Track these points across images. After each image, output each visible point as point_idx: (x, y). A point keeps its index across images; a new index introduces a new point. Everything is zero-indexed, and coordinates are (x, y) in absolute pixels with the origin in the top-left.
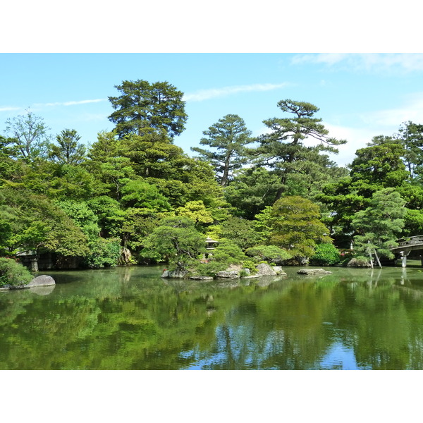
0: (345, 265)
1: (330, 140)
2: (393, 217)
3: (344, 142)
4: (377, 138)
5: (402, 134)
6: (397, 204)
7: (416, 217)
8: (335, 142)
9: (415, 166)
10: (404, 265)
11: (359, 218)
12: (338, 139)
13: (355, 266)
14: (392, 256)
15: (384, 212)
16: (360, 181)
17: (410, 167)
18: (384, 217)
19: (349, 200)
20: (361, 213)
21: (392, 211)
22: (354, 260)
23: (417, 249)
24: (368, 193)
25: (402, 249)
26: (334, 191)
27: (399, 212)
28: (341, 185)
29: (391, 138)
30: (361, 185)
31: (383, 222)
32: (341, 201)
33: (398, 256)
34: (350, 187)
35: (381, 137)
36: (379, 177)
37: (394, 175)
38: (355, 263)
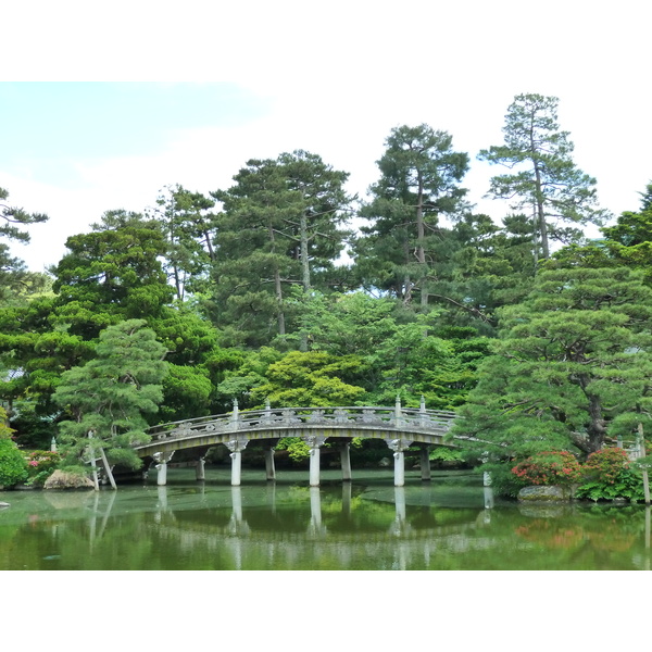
0: (38, 487)
1: (12, 213)
2: (142, 381)
3: (41, 218)
4: (111, 214)
5: (163, 209)
6: (149, 355)
7: (187, 381)
8: (22, 218)
9: (188, 275)
10: (162, 479)
11: (70, 383)
12: (29, 211)
13: (64, 488)
14: (137, 463)
15: (123, 372)
16: (74, 305)
17: (176, 278)
18: (123, 380)
19: (51, 346)
20: (75, 373)
21: (140, 369)
22: (57, 475)
23: (188, 446)
24: (89, 330)
25: (158, 448)
26: (18, 323)
27: (152, 370)
28: (34, 311)
29: (140, 216)
30: (76, 312)
31: (120, 392)
32: (32, 346)
33: (149, 462)
34: (52, 316)
35: (120, 212)
36: (114, 296)
37: (145, 294)
38: (60, 482)
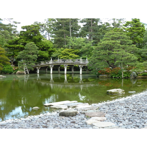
0: (15, 74)
1: (14, 22)
2: (33, 54)
3: (19, 23)
4: (35, 22)
5: (46, 21)
6: (34, 49)
7: (44, 54)
8: (16, 23)
10: (38, 72)
11: (20, 54)
12: (17, 22)
13: (20, 74)
14: (33, 69)
15: (29, 52)
16: (22, 39)
17: (48, 35)
18: (29, 54)
19: (18, 47)
20: (21, 52)
21: (33, 52)
22: (18, 71)
23: (43, 66)
24: (25, 44)
25: (37, 67)
26: (12, 43)
27: (35, 52)
28: (15, 41)
29: (41, 23)
30: (23, 41)
31: (29, 56)
32: (15, 47)
33: (36, 70)
34: (18, 42)
35: (37, 22)
38: (19, 73)
